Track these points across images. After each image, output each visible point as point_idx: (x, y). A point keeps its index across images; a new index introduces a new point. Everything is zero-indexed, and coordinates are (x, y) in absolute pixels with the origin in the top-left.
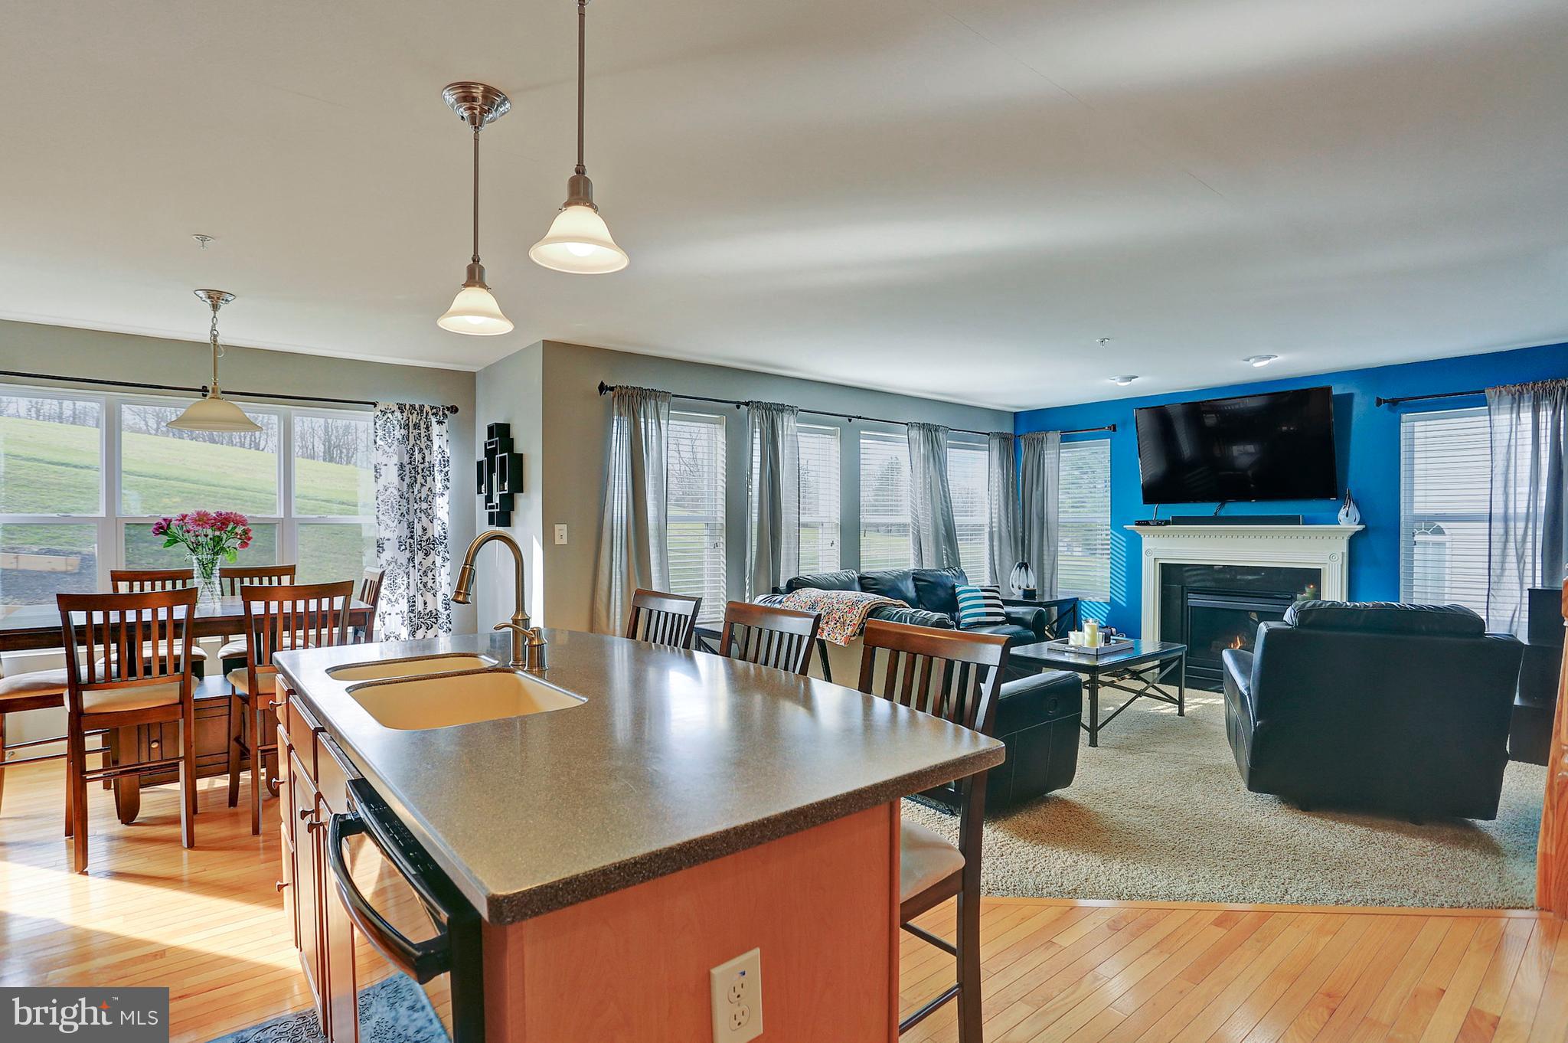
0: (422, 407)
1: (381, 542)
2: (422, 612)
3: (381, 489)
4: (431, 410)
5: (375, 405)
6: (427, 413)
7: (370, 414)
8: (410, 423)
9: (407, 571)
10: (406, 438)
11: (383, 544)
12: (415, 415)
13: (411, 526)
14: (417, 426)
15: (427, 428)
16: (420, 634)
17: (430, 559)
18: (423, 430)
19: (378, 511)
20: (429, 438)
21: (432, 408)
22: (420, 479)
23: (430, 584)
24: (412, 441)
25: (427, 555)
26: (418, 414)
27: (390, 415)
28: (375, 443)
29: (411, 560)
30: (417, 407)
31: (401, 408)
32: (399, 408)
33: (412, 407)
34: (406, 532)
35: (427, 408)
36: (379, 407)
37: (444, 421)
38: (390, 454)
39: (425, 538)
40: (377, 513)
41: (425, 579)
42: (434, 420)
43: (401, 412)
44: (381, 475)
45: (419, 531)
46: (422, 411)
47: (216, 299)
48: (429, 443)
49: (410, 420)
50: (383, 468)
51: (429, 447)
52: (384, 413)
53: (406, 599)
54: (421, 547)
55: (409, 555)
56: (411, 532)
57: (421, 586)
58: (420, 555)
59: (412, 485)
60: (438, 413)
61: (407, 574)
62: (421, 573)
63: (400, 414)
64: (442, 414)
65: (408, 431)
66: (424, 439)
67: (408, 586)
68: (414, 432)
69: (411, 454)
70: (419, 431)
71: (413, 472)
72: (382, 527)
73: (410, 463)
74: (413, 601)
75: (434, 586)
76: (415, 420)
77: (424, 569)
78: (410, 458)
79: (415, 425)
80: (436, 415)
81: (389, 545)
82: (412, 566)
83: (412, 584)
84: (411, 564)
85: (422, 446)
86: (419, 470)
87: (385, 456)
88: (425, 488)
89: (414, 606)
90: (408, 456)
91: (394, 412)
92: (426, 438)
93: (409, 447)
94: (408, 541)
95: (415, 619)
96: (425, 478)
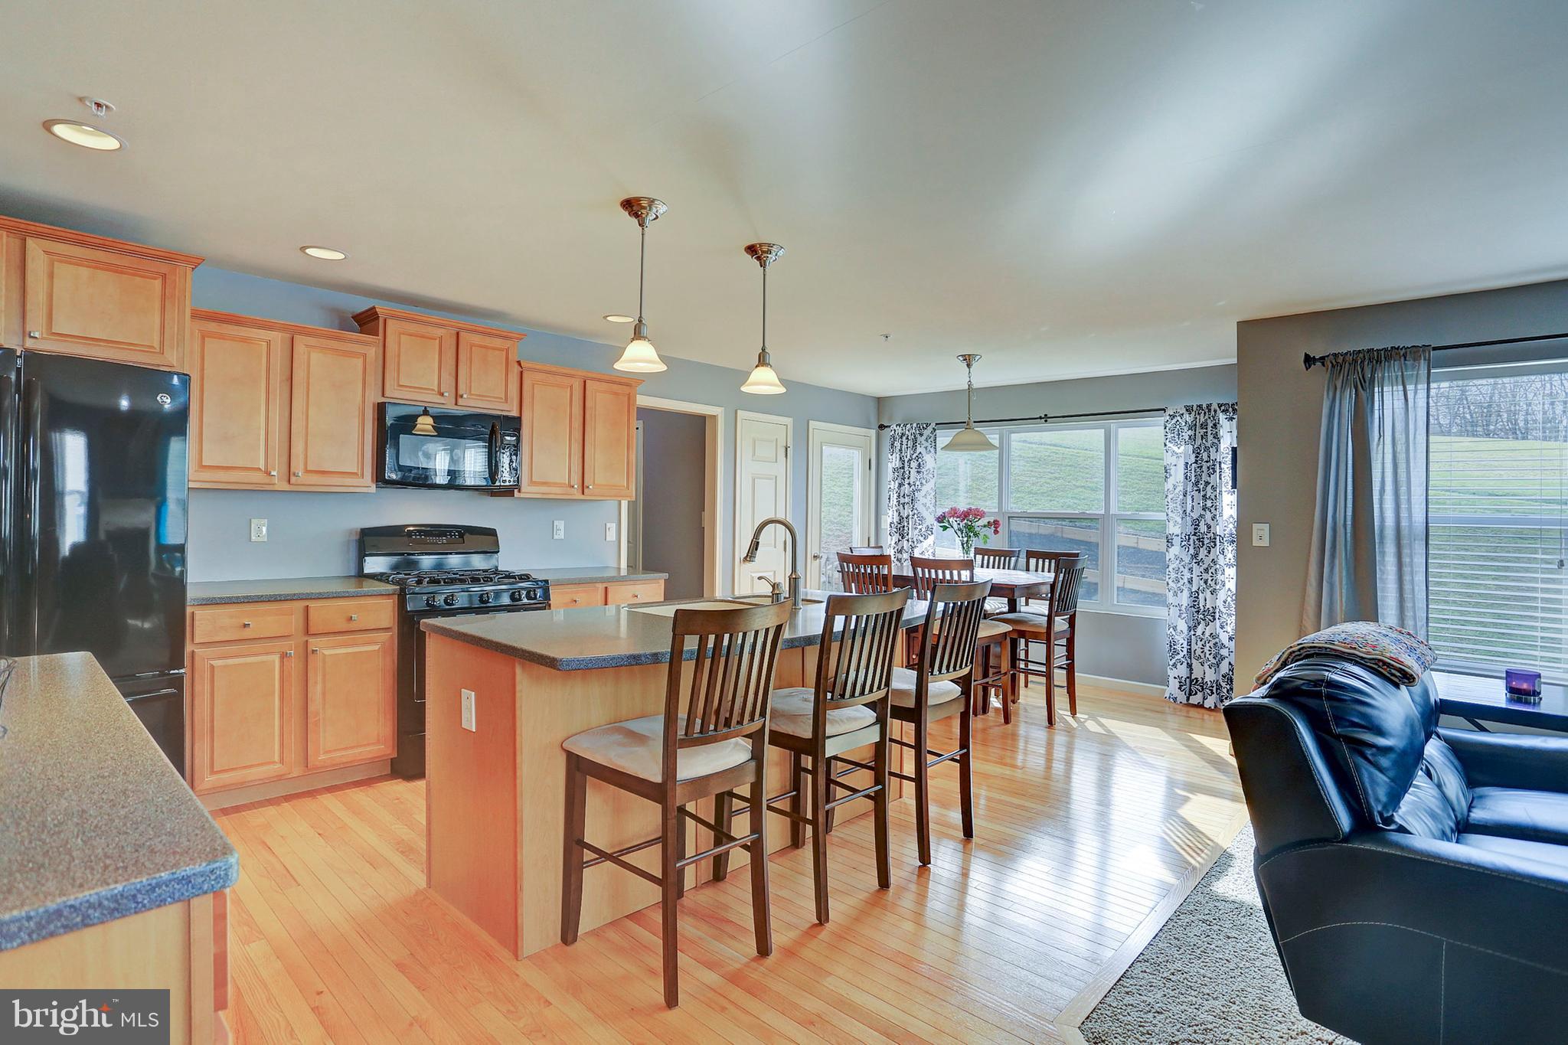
0: (1209, 406)
1: (1170, 537)
2: (1202, 608)
3: (1170, 487)
4: (1219, 407)
5: (1164, 410)
6: (1215, 411)
7: (1161, 419)
8: (1197, 424)
9: (1189, 565)
10: (1193, 438)
11: (1172, 539)
12: (1202, 415)
13: (1195, 523)
14: (1204, 426)
15: (1215, 426)
17: (1212, 556)
18: (1210, 428)
19: (1168, 508)
20: (1216, 436)
22: (1204, 476)
23: (1210, 581)
24: (1199, 441)
25: (1209, 551)
26: (1205, 413)
27: (1179, 418)
28: (1165, 445)
29: (1195, 556)
30: (1204, 406)
31: (1189, 410)
32: (1187, 410)
33: (1201, 407)
34: (1191, 529)
35: (1215, 406)
36: (1167, 413)
37: (1235, 416)
38: (1179, 455)
39: (1209, 535)
40: (1167, 511)
41: (1205, 576)
42: (1222, 417)
44: (1170, 475)
45: (1203, 528)
46: (1210, 411)
47: (968, 360)
48: (1216, 441)
49: (1198, 420)
50: (1173, 468)
51: (1217, 446)
52: (1172, 417)
53: (1186, 593)
54: (1203, 544)
55: (1192, 551)
56: (1195, 529)
57: (1202, 582)
58: (1203, 552)
59: (1197, 483)
60: (1227, 410)
61: (1191, 570)
62: (1202, 569)
63: (1188, 415)
64: (1233, 410)
65: (1195, 431)
66: (1210, 437)
67: (1190, 581)
68: (1200, 432)
69: (1198, 453)
70: (1205, 430)
71: (1198, 470)
72: (1171, 524)
73: (1196, 462)
74: (1195, 596)
75: (1213, 584)
76: (1202, 420)
77: (1205, 566)
78: (1197, 457)
79: (1202, 425)
80: (1225, 411)
81: (1177, 541)
82: (1196, 563)
83: (1195, 580)
84: (1194, 561)
85: (1208, 444)
86: (1204, 468)
87: (1175, 457)
88: (1210, 486)
89: (1196, 601)
90: (1194, 455)
91: (1182, 414)
92: (1212, 436)
93: (1196, 446)
94: (1192, 537)
95: (1196, 614)
96: (1210, 476)
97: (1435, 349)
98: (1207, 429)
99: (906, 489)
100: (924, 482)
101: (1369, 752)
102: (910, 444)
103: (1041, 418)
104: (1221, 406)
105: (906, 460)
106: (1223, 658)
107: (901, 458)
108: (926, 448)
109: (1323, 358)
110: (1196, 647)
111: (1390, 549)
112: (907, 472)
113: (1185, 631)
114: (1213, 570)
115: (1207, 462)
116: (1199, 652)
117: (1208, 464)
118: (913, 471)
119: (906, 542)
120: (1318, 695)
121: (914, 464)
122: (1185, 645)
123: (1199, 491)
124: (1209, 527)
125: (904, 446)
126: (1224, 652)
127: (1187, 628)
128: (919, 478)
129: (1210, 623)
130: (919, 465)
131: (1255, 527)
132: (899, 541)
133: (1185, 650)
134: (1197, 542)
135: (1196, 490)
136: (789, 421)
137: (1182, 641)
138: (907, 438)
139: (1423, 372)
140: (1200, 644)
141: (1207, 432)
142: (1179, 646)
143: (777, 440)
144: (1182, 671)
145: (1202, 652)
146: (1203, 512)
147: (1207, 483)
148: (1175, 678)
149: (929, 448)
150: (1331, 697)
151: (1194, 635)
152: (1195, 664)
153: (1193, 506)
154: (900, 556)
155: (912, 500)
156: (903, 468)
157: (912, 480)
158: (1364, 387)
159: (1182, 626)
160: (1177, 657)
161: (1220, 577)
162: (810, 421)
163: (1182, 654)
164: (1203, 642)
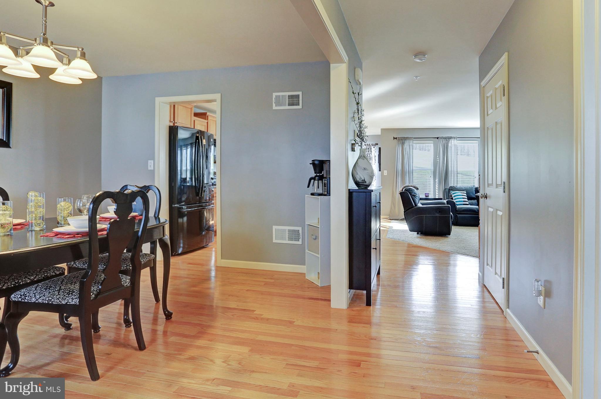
0: (369, 144)
15: (371, 149)
18: (370, 149)
35: (371, 144)
42: (372, 147)
66: (370, 152)
76: (368, 147)
85: (370, 153)
97: (414, 138)
101: (415, 197)
109: (396, 138)
111: (407, 175)
120: (410, 190)
131: (384, 171)
139: (412, 142)
150: (412, 190)
158: (403, 144)
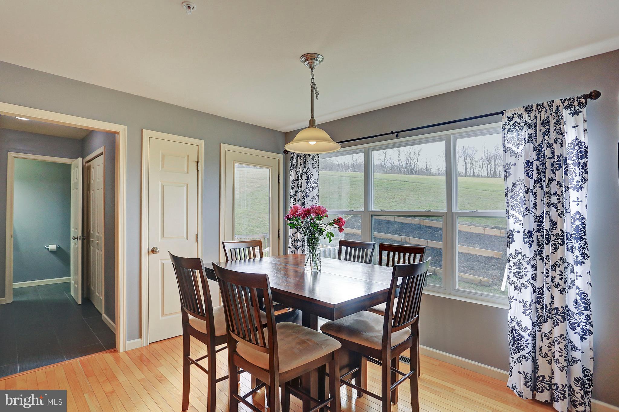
1: (510, 234)
2: (549, 306)
3: (510, 186)
4: (562, 103)
5: (502, 113)
6: (558, 107)
8: (538, 122)
9: (533, 262)
10: (533, 137)
11: (513, 236)
12: (543, 113)
13: (539, 220)
14: (546, 123)
16: (546, 327)
17: (559, 254)
19: (508, 206)
20: (560, 132)
21: (563, 101)
22: (548, 173)
23: (557, 280)
24: (540, 139)
25: (556, 249)
26: (546, 111)
27: (518, 120)
29: (539, 252)
30: (545, 104)
31: (528, 110)
32: (526, 110)
33: (541, 105)
34: (534, 226)
36: (506, 114)
37: (581, 110)
38: (519, 154)
39: (554, 232)
40: (507, 208)
41: (552, 274)
43: (529, 114)
44: (510, 174)
45: (547, 225)
46: (551, 107)
48: (560, 137)
49: (538, 119)
50: (512, 167)
51: (561, 142)
52: (510, 119)
53: (530, 289)
54: (549, 241)
55: (535, 247)
56: (539, 226)
57: (548, 280)
58: (547, 250)
59: (539, 181)
60: (571, 105)
61: (534, 267)
62: (548, 267)
63: (527, 115)
64: (579, 103)
65: (536, 129)
67: (534, 277)
68: (542, 129)
69: (539, 150)
70: (547, 127)
71: (540, 167)
72: (511, 221)
73: (538, 159)
74: (539, 293)
75: (561, 282)
77: (552, 263)
78: (538, 154)
79: (543, 122)
80: (569, 106)
81: (518, 238)
82: (540, 259)
83: (539, 276)
84: (538, 257)
86: (548, 165)
87: (514, 157)
88: (555, 183)
89: (541, 298)
90: (535, 153)
91: (521, 115)
92: (555, 132)
93: (536, 144)
94: (535, 234)
95: (540, 311)
96: (554, 173)
98: (549, 125)
99: (299, 195)
100: (311, 189)
102: (302, 162)
103: (392, 133)
104: (565, 101)
105: (299, 174)
106: (575, 361)
107: (296, 173)
108: (312, 164)
110: (542, 344)
112: (300, 183)
113: (530, 327)
114: (562, 268)
115: (550, 158)
116: (545, 350)
117: (552, 160)
118: (304, 182)
119: (299, 234)
121: (304, 177)
122: (530, 341)
123: (542, 187)
124: (554, 224)
125: (298, 164)
126: (576, 355)
127: (531, 323)
128: (307, 186)
129: (560, 323)
130: (308, 177)
132: (295, 233)
133: (530, 346)
134: (541, 239)
135: (539, 187)
136: (201, 142)
137: (526, 337)
138: (300, 158)
140: (547, 342)
141: (549, 129)
142: (524, 342)
143: (188, 156)
144: (527, 366)
145: (549, 351)
146: (547, 209)
147: (551, 180)
148: (520, 372)
149: (314, 164)
151: (539, 331)
152: (541, 361)
153: (536, 203)
154: (296, 244)
155: (303, 203)
156: (298, 180)
157: (303, 188)
159: (527, 322)
160: (522, 353)
161: (571, 276)
162: (222, 144)
163: (527, 351)
164: (550, 341)
